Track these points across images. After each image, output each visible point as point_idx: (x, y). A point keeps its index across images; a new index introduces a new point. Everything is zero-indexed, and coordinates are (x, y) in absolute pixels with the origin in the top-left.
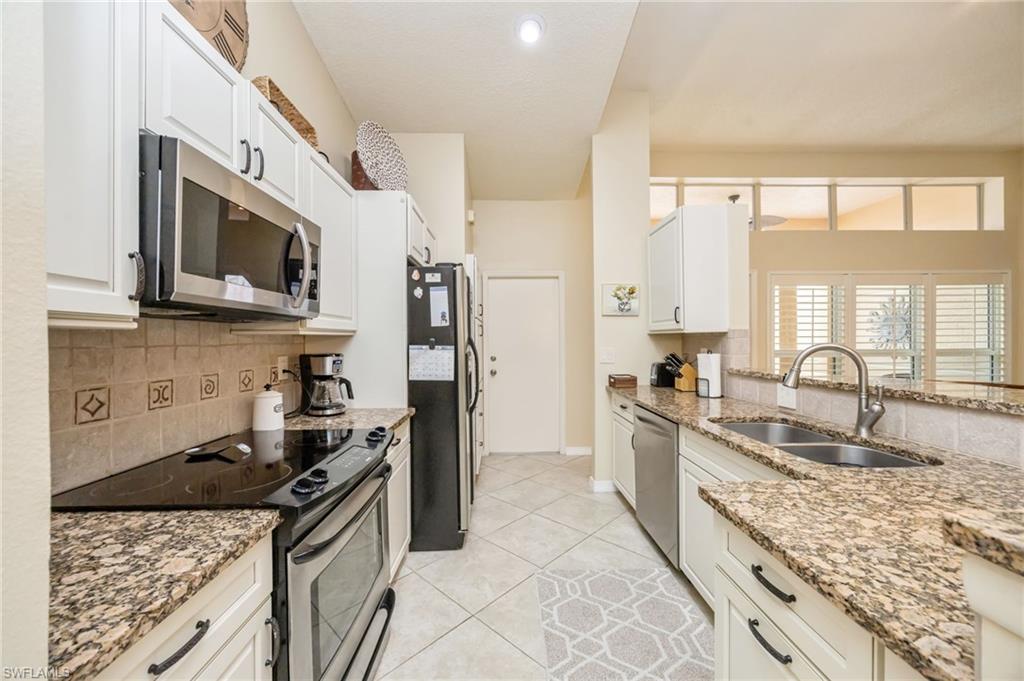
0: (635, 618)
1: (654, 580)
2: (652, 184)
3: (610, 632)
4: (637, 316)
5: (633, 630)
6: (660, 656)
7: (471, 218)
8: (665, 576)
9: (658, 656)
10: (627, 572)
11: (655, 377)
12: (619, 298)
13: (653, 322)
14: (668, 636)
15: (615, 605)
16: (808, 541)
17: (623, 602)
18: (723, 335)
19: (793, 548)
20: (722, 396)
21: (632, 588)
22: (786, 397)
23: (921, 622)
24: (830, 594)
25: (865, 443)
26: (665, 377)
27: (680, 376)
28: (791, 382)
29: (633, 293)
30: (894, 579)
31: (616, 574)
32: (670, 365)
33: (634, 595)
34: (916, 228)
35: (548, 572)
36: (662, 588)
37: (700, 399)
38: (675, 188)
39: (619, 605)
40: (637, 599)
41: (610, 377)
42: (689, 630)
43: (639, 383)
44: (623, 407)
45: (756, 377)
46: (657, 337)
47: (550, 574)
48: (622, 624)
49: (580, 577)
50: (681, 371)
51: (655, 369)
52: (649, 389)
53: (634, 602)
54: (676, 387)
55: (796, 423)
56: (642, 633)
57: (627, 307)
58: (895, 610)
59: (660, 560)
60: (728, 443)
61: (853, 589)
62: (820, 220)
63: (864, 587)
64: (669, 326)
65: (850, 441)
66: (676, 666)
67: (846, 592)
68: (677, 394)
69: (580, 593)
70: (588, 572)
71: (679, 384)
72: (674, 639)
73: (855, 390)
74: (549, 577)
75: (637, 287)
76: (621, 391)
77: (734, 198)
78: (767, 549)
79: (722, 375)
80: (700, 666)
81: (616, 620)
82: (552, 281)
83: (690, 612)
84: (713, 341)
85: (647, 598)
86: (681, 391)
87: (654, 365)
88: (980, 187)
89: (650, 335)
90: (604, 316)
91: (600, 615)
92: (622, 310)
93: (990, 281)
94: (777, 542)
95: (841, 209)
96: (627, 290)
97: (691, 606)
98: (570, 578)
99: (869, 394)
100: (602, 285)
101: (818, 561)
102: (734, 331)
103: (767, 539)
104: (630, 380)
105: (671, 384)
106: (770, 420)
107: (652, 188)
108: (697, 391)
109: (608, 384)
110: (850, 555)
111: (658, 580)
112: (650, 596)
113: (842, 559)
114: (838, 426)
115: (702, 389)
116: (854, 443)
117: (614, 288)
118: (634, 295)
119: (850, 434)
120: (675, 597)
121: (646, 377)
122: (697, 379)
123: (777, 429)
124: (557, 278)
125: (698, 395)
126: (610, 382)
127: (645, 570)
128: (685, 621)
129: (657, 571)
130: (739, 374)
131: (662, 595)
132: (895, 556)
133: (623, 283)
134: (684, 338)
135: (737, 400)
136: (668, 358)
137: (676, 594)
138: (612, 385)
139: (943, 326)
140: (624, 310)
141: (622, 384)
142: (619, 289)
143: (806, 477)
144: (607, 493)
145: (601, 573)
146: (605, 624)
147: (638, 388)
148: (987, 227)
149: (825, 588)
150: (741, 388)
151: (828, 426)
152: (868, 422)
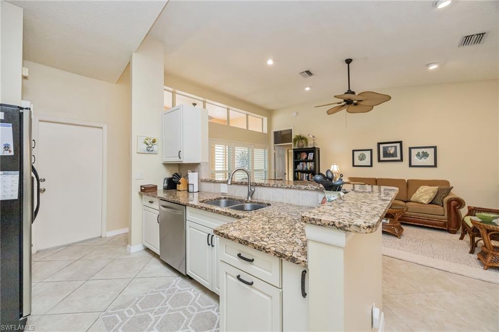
0: (169, 308)
1: (174, 286)
2: (165, 90)
3: (157, 324)
4: (156, 154)
5: (169, 315)
6: (185, 319)
7: (26, 74)
8: (179, 281)
9: (184, 319)
10: (160, 288)
11: (166, 185)
12: (147, 144)
13: (166, 157)
14: (186, 308)
15: (157, 308)
16: (257, 237)
17: (161, 305)
18: (198, 164)
19: (255, 241)
20: (199, 191)
21: (164, 295)
22: (224, 189)
23: (291, 249)
24: (269, 252)
25: (251, 202)
26: (172, 184)
27: (180, 183)
28: (229, 183)
29: (154, 142)
30: (280, 241)
31: (154, 292)
32: (175, 179)
33: (166, 298)
34: (249, 129)
35: (109, 311)
36: (178, 288)
37: (189, 193)
38: (171, 93)
39: (159, 307)
40: (168, 299)
41: (141, 186)
42: (194, 300)
43: (158, 188)
44: (151, 202)
45: (212, 182)
46: (167, 165)
47: (112, 312)
48: (162, 315)
49: (133, 304)
50: (180, 181)
51: (166, 181)
52: (163, 191)
53: (166, 302)
54: (177, 189)
55: (229, 198)
56: (173, 314)
57: (151, 149)
58: (285, 249)
59: (175, 275)
60: (212, 210)
61: (275, 247)
62: (225, 121)
63: (276, 245)
64: (176, 160)
65: (246, 202)
66: (192, 319)
67: (274, 249)
68: (178, 192)
69: (134, 312)
70: (137, 299)
71: (179, 187)
72: (189, 308)
73: (246, 184)
74: (111, 314)
75: (157, 139)
76: (149, 193)
77: (195, 104)
78: (246, 245)
79: (198, 182)
80: (201, 313)
81: (159, 315)
82: (98, 129)
83: (193, 292)
84: (194, 167)
85: (173, 296)
86: (180, 191)
87: (165, 179)
88: (262, 119)
89: (163, 164)
90: (138, 153)
91: (150, 317)
92: (149, 151)
93: (264, 148)
94: (250, 241)
95: (231, 118)
96: (152, 140)
97: (193, 290)
98: (126, 308)
99: (251, 185)
100: (137, 136)
101: (262, 243)
102: (203, 162)
103: (246, 241)
104: (152, 188)
105: (175, 188)
106: (220, 198)
107: (165, 91)
108: (188, 190)
109: (140, 191)
110: (268, 238)
111: (176, 285)
112: (174, 294)
113: (267, 239)
114: (241, 197)
115: (191, 189)
116: (247, 203)
117: (144, 138)
118: (155, 143)
119: (246, 200)
120: (185, 289)
121: (161, 185)
122: (188, 184)
123: (223, 202)
124: (102, 128)
125: (188, 192)
126: (141, 189)
127: (169, 283)
128: (192, 297)
129: (174, 281)
130: (206, 181)
131: (179, 291)
132: (277, 234)
133: (149, 136)
134: (180, 165)
135: (205, 192)
136: (174, 175)
137: (186, 287)
138: (142, 190)
139: (256, 162)
140: (149, 150)
141: (149, 190)
142: (147, 139)
143: (243, 217)
144: (139, 251)
145: (145, 295)
146: (154, 320)
147: (158, 191)
148: (264, 132)
149: (267, 250)
150: (206, 187)
151: (239, 198)
152: (250, 195)
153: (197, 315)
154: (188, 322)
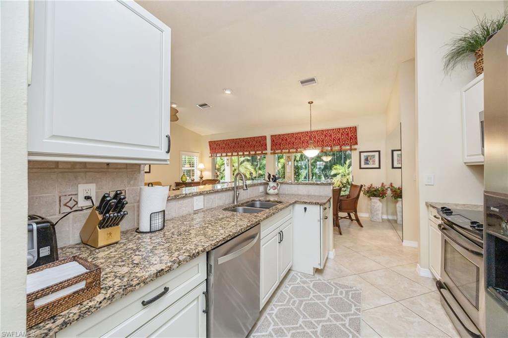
6: (305, 303)
42: (283, 305)
66: (302, 299)
72: (294, 305)
81: (314, 323)
146: (321, 324)
153: (297, 298)
154: (306, 300)
